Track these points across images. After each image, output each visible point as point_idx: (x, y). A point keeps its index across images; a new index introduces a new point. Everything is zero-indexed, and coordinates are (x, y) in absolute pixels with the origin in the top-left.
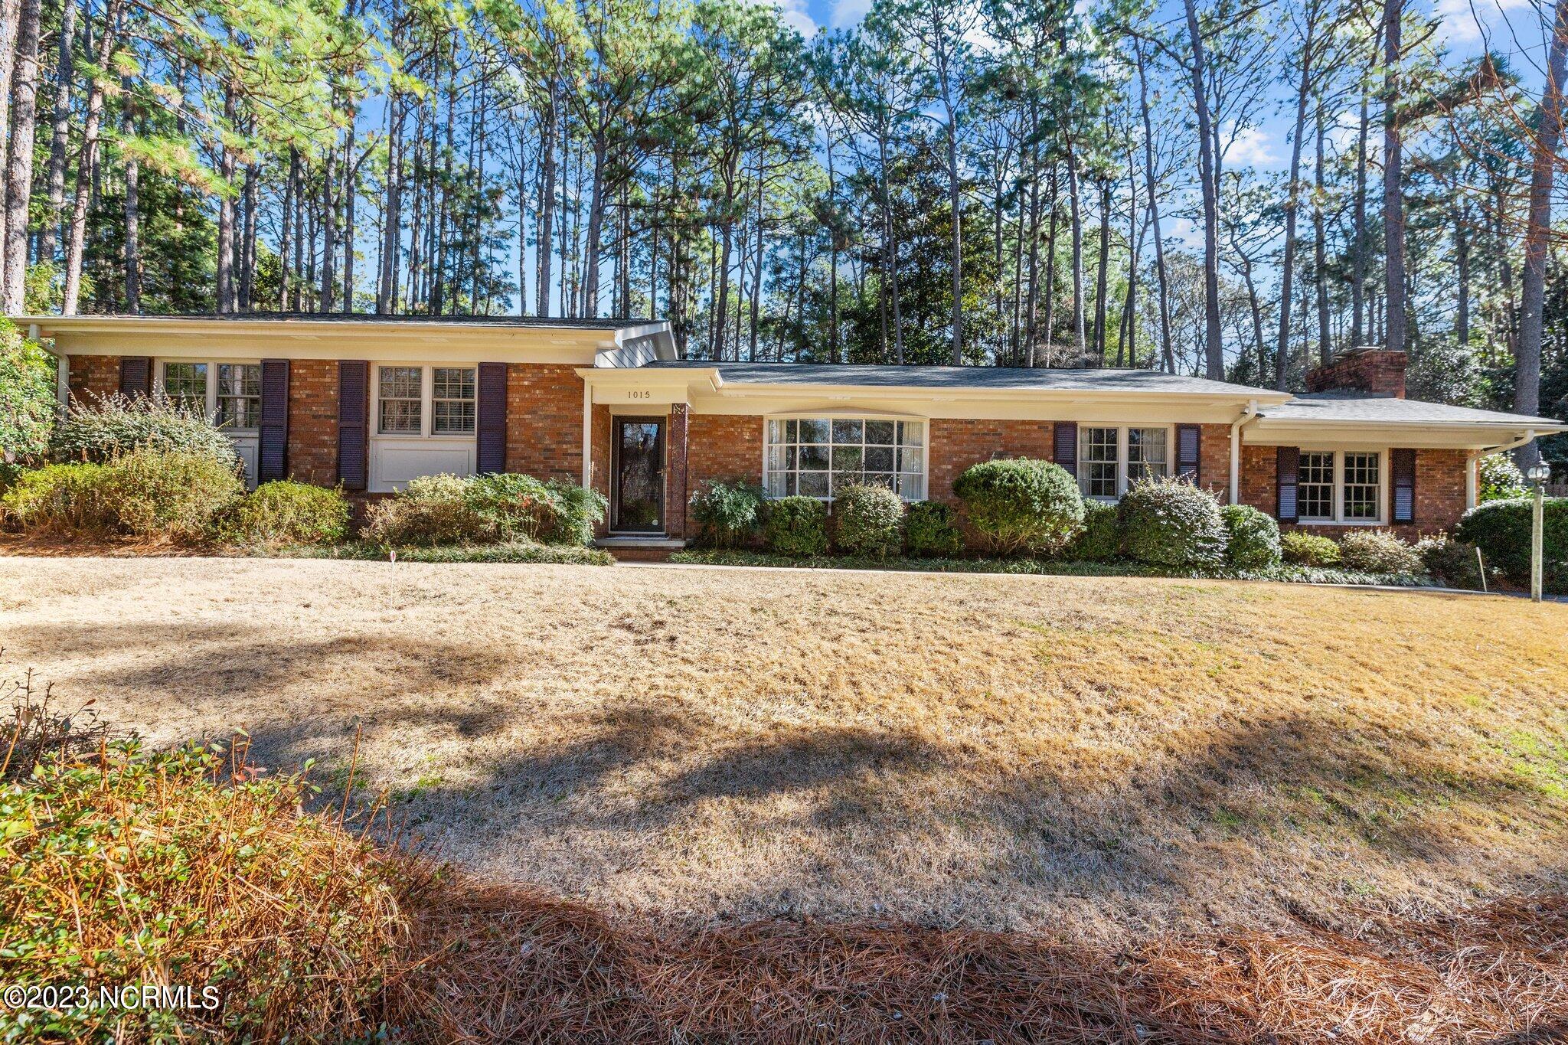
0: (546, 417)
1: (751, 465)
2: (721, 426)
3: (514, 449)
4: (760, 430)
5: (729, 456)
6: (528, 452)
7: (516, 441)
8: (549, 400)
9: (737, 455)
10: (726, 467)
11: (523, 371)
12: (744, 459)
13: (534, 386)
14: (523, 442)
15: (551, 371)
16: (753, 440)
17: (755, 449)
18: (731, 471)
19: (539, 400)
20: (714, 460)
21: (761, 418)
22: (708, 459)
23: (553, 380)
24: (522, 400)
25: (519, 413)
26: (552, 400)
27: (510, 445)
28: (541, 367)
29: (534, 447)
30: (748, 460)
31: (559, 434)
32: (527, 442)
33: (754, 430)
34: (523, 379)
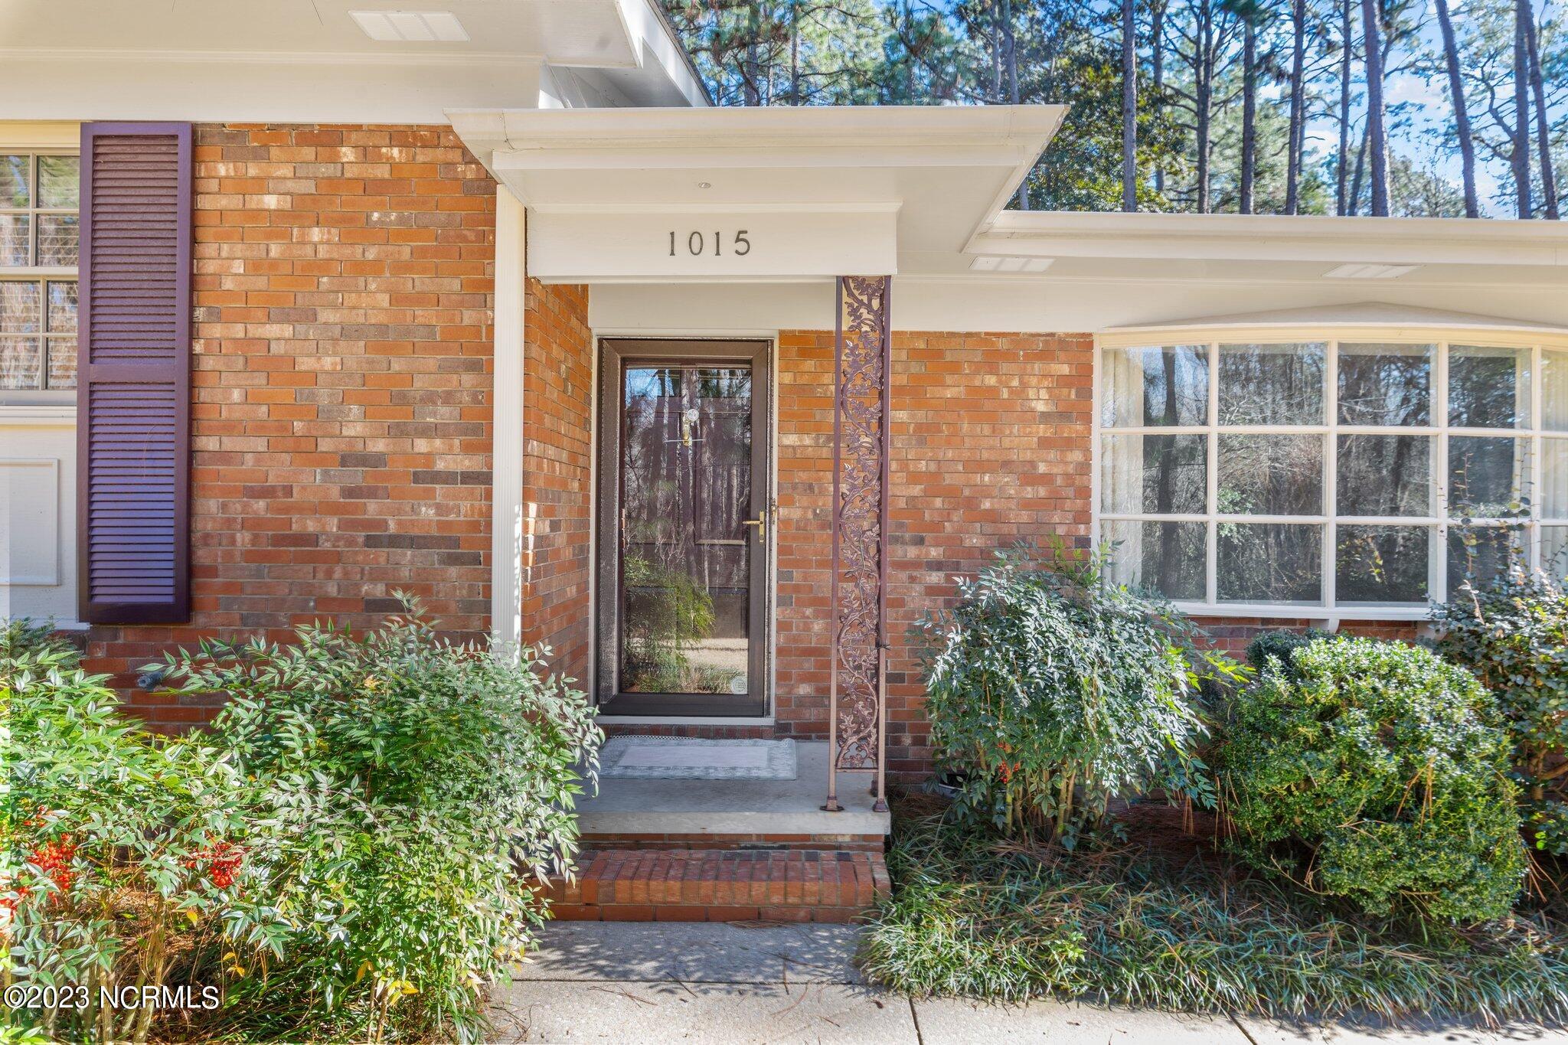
0: (348, 333)
1: (1055, 500)
2: (955, 368)
3: (224, 456)
4: (1082, 380)
5: (981, 467)
6: (279, 469)
7: (229, 428)
8: (361, 268)
9: (1006, 465)
10: (971, 504)
11: (260, 154)
12: (1030, 477)
13: (302, 212)
14: (259, 429)
15: (367, 154)
16: (1063, 415)
17: (1068, 444)
18: (993, 517)
19: (323, 266)
20: (933, 482)
21: (1085, 342)
22: (914, 478)
23: (370, 187)
24: (255, 267)
25: (244, 317)
26: (375, 268)
27: (208, 443)
28: (328, 137)
29: (306, 451)
30: (1047, 479)
31: (401, 399)
32: (278, 433)
33: (1063, 381)
34: (261, 185)
